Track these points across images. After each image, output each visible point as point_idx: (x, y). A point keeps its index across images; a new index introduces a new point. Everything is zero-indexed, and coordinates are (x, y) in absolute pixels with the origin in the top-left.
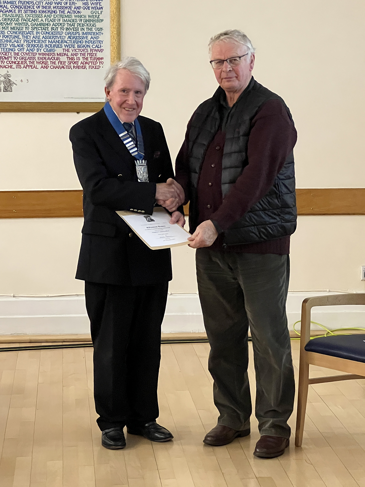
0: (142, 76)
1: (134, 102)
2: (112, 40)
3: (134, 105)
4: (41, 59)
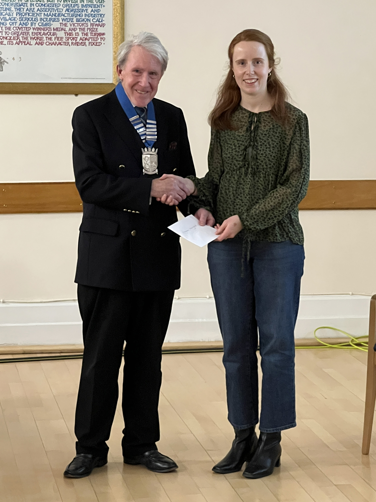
0: (158, 55)
1: (148, 85)
2: (115, 13)
3: (147, 87)
4: (35, 35)
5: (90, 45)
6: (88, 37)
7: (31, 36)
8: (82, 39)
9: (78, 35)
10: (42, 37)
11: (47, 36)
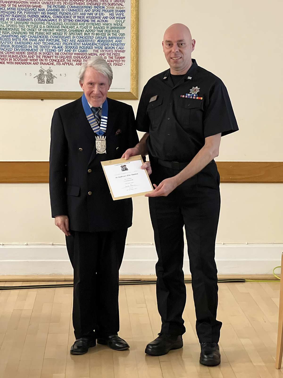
2: (132, 43)
4: (76, 58)
5: (114, 65)
6: (113, 60)
7: (73, 59)
8: (108, 61)
9: (106, 58)
10: (80, 60)
11: (84, 59)
